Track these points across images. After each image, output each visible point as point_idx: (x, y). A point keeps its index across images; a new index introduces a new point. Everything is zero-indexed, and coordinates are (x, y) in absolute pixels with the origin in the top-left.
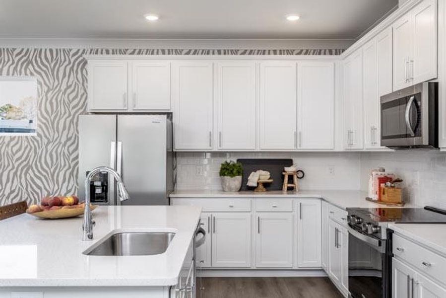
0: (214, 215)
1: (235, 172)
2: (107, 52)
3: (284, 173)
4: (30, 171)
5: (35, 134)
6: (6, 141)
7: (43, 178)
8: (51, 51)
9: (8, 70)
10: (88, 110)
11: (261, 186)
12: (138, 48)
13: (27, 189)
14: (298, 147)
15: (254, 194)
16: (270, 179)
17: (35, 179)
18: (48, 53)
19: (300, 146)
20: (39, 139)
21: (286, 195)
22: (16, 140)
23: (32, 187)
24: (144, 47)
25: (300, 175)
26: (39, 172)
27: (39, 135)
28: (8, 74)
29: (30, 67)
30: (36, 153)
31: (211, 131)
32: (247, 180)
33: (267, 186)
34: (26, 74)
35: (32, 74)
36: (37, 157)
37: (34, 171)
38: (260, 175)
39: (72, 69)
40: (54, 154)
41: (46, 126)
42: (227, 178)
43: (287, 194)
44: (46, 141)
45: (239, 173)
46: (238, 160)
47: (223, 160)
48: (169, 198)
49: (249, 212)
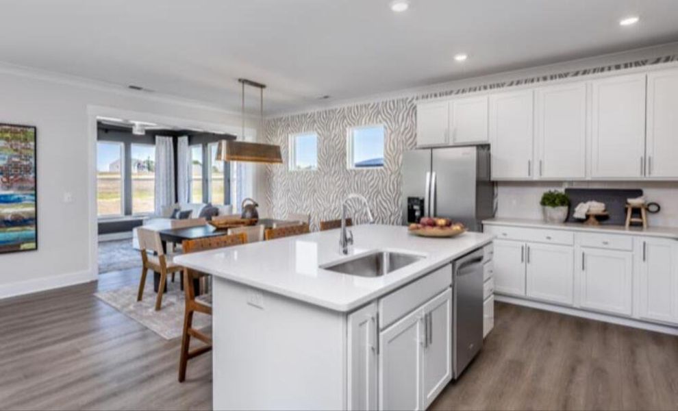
0: (529, 244)
1: (556, 202)
2: (436, 95)
3: (627, 206)
4: (380, 197)
5: (382, 168)
6: (365, 172)
7: (388, 202)
8: (394, 102)
9: (365, 121)
10: (417, 146)
11: (592, 219)
12: (462, 88)
13: (377, 210)
14: (647, 175)
15: (583, 227)
16: (605, 211)
17: (383, 202)
18: (392, 103)
19: (650, 173)
20: (385, 171)
21: (627, 232)
22: (370, 173)
23: (380, 209)
24: (467, 87)
25: (653, 208)
26: (386, 197)
27: (385, 168)
28: (365, 123)
29: (380, 116)
30: (383, 182)
31: (531, 159)
32: (574, 212)
33: (601, 219)
34: (377, 122)
35: (380, 121)
36: (384, 185)
37: (381, 196)
38: (590, 207)
39: (408, 114)
40: (395, 182)
41: (390, 162)
42: (549, 209)
43: (630, 230)
44: (389, 173)
45: (562, 203)
46: (567, 190)
47: (546, 190)
48: (482, 225)
49: (571, 246)
